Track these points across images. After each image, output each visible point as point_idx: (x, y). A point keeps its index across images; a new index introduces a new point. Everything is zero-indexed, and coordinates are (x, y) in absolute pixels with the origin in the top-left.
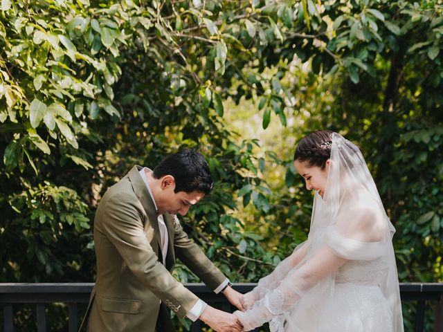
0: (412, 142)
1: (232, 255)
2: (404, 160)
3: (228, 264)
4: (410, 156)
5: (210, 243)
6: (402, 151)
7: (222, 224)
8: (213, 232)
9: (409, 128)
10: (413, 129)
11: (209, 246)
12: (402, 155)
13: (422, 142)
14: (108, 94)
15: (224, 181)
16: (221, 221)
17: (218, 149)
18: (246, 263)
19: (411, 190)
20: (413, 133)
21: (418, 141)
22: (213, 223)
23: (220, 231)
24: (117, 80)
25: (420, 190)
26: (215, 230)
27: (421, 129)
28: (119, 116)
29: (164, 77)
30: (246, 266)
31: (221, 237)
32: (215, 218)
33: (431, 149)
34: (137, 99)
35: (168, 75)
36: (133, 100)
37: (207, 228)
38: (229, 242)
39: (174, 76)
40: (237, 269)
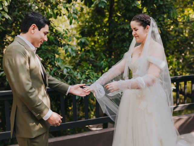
0: (123, 28)
1: (61, 73)
2: (121, 35)
3: (59, 77)
4: (123, 33)
5: (52, 69)
6: (119, 32)
7: (56, 61)
8: (53, 65)
9: (121, 24)
10: (123, 24)
11: (51, 70)
12: (119, 33)
13: (127, 29)
14: (5, 10)
15: (55, 44)
16: (55, 60)
17: (52, 33)
18: (66, 76)
19: (124, 46)
20: (123, 25)
21: (125, 28)
22: (52, 61)
23: (55, 64)
24: (9, 5)
25: (127, 45)
26: (53, 63)
27: (126, 24)
28: (11, 19)
29: (29, 5)
30: (67, 77)
31: (56, 67)
32: (53, 59)
33: (130, 31)
34: (19, 14)
35: (31, 4)
36: (17, 15)
37: (50, 63)
38: (59, 68)
39: (33, 5)
40: (63, 79)
